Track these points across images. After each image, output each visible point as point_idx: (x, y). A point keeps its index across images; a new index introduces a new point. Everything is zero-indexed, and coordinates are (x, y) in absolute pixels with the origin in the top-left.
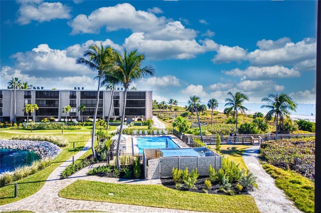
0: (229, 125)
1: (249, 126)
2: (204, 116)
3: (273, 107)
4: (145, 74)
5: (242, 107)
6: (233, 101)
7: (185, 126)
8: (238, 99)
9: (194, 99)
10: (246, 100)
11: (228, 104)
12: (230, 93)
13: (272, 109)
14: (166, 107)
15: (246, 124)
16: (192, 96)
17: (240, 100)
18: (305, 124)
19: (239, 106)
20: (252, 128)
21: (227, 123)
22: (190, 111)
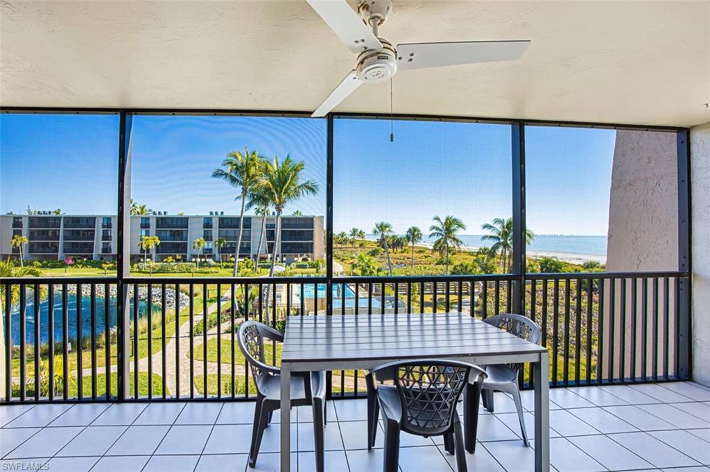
0: (441, 266)
1: (466, 267)
2: (403, 254)
3: (499, 239)
4: (305, 193)
5: (454, 239)
6: (441, 230)
7: (369, 267)
8: (449, 227)
9: (381, 227)
10: (460, 228)
11: (434, 234)
12: (438, 219)
13: (498, 241)
14: (346, 241)
15: (461, 265)
16: (379, 223)
17: (452, 228)
18: (552, 264)
19: (450, 237)
20: (471, 270)
21: (437, 264)
22: (383, 247)
